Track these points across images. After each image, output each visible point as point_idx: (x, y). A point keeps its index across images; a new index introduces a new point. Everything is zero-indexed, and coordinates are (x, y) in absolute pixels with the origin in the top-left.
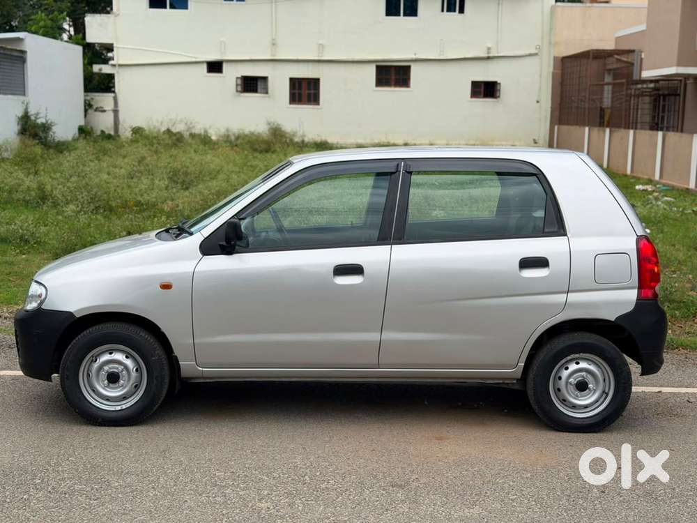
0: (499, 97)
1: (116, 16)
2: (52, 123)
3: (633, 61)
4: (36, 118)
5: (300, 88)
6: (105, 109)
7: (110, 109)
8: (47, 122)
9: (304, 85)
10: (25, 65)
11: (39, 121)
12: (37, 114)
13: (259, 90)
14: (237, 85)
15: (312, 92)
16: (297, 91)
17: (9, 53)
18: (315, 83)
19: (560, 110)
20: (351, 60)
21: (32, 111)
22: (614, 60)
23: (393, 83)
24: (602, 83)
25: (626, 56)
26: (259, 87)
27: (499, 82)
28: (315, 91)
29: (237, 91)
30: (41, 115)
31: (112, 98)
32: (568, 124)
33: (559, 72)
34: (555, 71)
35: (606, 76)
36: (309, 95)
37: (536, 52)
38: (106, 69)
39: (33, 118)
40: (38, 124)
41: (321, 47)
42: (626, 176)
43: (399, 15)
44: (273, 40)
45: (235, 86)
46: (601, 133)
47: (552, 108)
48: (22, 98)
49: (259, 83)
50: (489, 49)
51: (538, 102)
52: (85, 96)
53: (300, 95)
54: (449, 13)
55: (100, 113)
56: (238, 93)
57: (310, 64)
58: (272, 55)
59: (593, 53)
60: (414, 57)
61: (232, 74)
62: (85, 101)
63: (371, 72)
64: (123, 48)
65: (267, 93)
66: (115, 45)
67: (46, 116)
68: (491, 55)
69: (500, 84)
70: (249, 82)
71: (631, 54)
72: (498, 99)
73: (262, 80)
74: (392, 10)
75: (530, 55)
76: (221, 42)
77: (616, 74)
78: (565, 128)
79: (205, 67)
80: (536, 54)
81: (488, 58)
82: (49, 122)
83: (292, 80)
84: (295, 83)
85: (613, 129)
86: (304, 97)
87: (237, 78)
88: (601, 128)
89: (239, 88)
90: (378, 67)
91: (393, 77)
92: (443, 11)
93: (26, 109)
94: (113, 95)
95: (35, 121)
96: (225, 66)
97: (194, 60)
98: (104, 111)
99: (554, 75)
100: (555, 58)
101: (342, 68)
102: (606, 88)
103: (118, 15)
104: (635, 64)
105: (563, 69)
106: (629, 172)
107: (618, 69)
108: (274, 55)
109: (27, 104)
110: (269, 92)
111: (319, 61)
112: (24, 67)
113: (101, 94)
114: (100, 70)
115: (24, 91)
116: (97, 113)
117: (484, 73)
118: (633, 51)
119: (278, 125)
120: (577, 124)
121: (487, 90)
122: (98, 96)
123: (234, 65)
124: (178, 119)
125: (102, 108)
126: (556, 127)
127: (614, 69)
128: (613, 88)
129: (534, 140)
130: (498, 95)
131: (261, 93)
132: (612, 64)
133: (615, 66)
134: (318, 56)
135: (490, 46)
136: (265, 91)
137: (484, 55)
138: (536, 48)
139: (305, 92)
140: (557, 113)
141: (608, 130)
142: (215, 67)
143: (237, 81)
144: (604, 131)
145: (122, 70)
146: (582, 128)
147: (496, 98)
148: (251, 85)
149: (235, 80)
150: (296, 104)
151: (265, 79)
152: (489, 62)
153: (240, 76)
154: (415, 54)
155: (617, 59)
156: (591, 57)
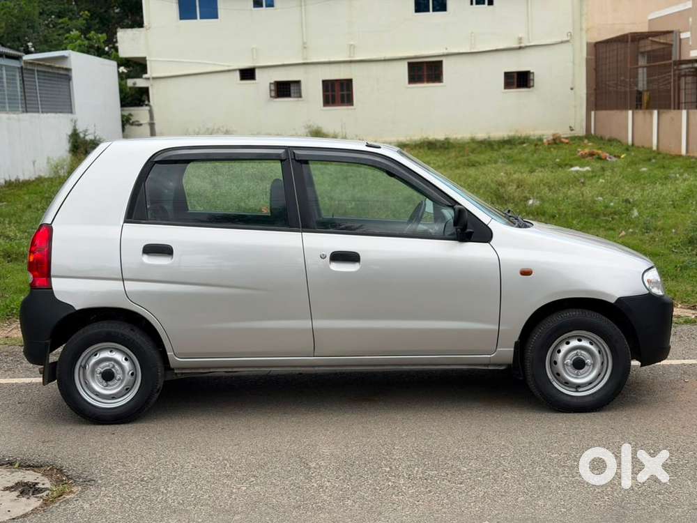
0: (533, 86)
1: (147, 29)
2: (100, 139)
3: (671, 43)
4: (85, 135)
5: (333, 90)
6: (142, 122)
7: (146, 122)
8: (95, 138)
9: (337, 87)
10: (71, 83)
11: (88, 138)
12: (86, 131)
13: (292, 95)
14: (271, 90)
15: (345, 93)
16: (330, 93)
17: (56, 71)
18: (347, 84)
19: (596, 94)
20: (383, 59)
21: (80, 129)
22: (649, 42)
23: (425, 79)
24: (636, 66)
25: (661, 37)
26: (292, 91)
27: (532, 71)
28: (348, 92)
29: (271, 97)
30: (89, 132)
31: (148, 112)
32: (606, 109)
33: (593, 57)
34: (590, 57)
35: (640, 58)
36: (342, 96)
37: (568, 39)
38: (140, 83)
39: (82, 135)
40: (87, 141)
41: (352, 47)
42: (680, 156)
43: (428, 11)
44: (304, 43)
45: (269, 91)
46: (647, 115)
47: (587, 94)
48: (70, 115)
49: (292, 88)
50: (520, 39)
51: (572, 89)
52: (122, 110)
53: (333, 97)
54: (478, 6)
55: (137, 127)
56: (272, 99)
57: (342, 65)
58: (304, 59)
59: (632, 37)
60: (445, 52)
61: (265, 80)
62: (123, 116)
63: (403, 69)
64: (155, 61)
65: (300, 96)
66: (147, 59)
67: (95, 133)
68: (522, 45)
69: (533, 73)
70: (282, 87)
71: (668, 35)
72: (531, 89)
73: (296, 84)
74: (421, 6)
75: (562, 42)
76: (253, 48)
77: (652, 56)
78: (603, 113)
79: (237, 74)
80: (568, 41)
81: (520, 48)
82: (98, 138)
83: (325, 83)
84: (328, 86)
85: (661, 111)
86: (338, 98)
87: (271, 84)
88: (647, 111)
89: (273, 94)
90: (410, 64)
91: (425, 73)
92: (472, 4)
93: (75, 126)
94: (148, 108)
95: (84, 137)
96: (258, 73)
97: (226, 68)
98: (141, 125)
99: (587, 61)
100: (588, 44)
101: (373, 66)
102: (640, 70)
103: (149, 28)
104: (674, 46)
105: (596, 55)
106: (684, 152)
107: (653, 51)
108: (306, 59)
109: (75, 122)
110: (303, 95)
111: (351, 62)
112: (69, 86)
113: (136, 108)
114: (135, 84)
115: (71, 109)
116: (133, 127)
117: (517, 64)
118: (671, 32)
119: (318, 127)
120: (617, 108)
121: (520, 80)
122: (134, 110)
123: (266, 71)
124: (216, 128)
125: (137, 121)
126: (593, 113)
127: (649, 52)
128: (647, 71)
129: (570, 127)
130: (532, 84)
131: (295, 97)
132: (647, 46)
133: (649, 48)
134: (350, 57)
135: (520, 36)
136: (298, 95)
137: (516, 45)
138: (567, 35)
139: (338, 93)
140: (593, 99)
141: (655, 112)
142: (248, 74)
143: (270, 87)
144: (651, 114)
145: (157, 83)
146: (624, 112)
147: (529, 87)
148: (284, 89)
149: (268, 85)
150: (330, 106)
151: (298, 83)
152: (522, 52)
153: (272, 82)
154: (446, 49)
155: (652, 41)
156: (629, 40)
